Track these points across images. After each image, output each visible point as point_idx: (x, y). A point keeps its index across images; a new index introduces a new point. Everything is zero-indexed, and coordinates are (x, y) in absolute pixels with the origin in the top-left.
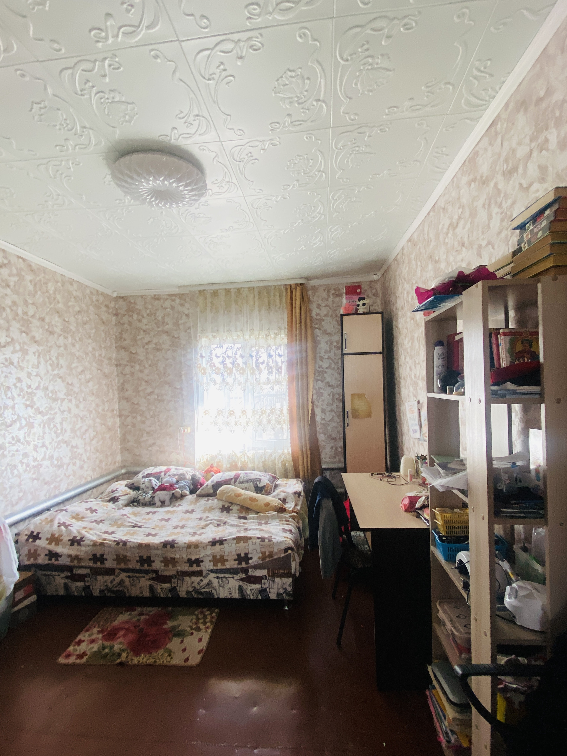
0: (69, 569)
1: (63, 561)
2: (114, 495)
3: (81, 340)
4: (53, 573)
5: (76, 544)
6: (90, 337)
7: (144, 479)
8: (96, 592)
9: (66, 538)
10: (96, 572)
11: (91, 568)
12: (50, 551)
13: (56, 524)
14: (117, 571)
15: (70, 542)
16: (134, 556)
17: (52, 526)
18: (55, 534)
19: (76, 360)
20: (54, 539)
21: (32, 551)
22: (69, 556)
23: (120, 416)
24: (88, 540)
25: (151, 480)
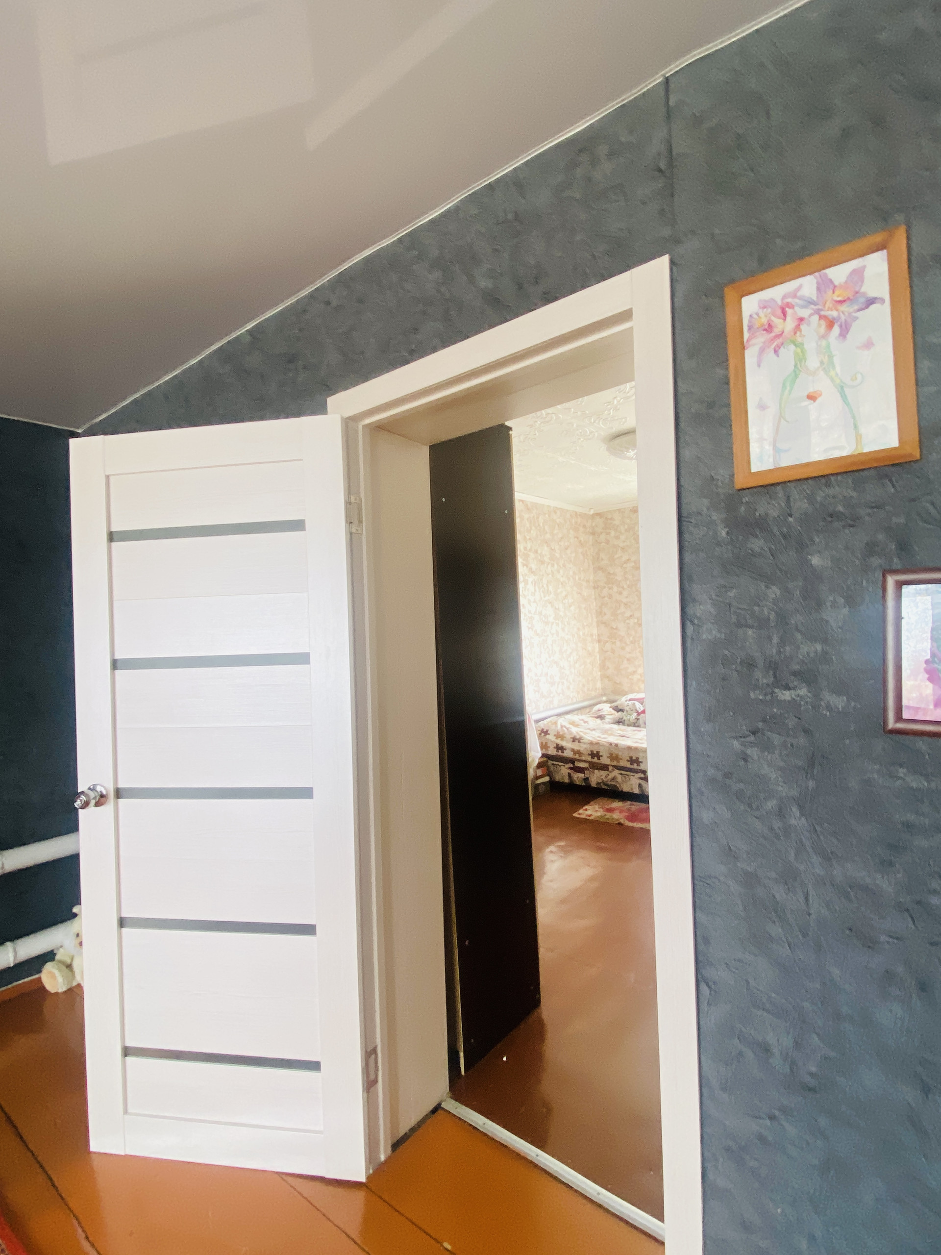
0: (572, 761)
1: (568, 754)
2: (601, 714)
3: (564, 566)
4: (560, 764)
5: (577, 741)
6: (571, 561)
7: (628, 702)
8: (593, 784)
9: (568, 737)
10: (594, 766)
11: (590, 763)
12: (557, 745)
13: (559, 727)
14: (610, 768)
15: (572, 739)
16: (625, 756)
17: (556, 726)
18: (560, 732)
19: (560, 586)
20: (559, 736)
21: (544, 744)
22: (573, 750)
23: (599, 641)
24: (586, 739)
25: (634, 703)
